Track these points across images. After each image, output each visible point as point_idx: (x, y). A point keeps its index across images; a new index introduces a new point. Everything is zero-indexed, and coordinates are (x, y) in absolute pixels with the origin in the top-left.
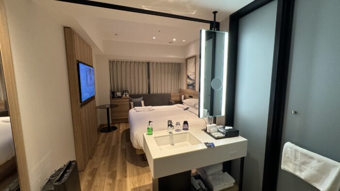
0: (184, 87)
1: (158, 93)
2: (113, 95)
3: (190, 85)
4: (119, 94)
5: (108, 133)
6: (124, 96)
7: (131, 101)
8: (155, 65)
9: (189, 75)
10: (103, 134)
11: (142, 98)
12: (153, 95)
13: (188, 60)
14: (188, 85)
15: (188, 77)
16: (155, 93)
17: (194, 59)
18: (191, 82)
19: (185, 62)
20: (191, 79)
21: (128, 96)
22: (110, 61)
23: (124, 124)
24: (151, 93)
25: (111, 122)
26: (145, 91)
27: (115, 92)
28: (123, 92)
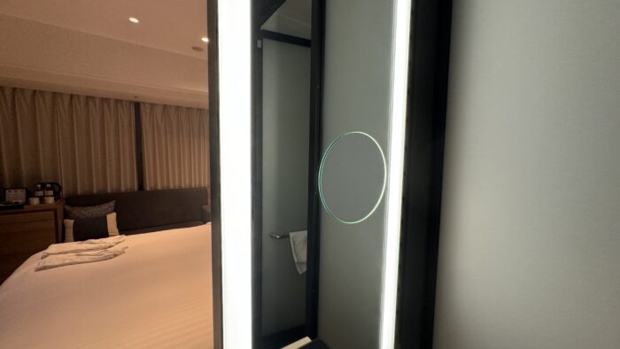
4: (15, 196)
6: (35, 201)
8: (159, 111)
11: (112, 204)
12: (156, 193)
21: (51, 200)
24: (148, 186)
26: (128, 183)
28: (34, 189)
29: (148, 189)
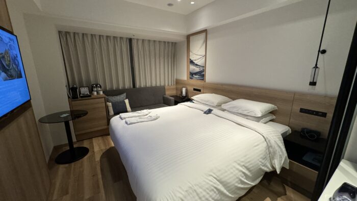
0: (184, 77)
1: (148, 86)
2: (74, 93)
3: (196, 74)
4: (85, 91)
5: (73, 164)
6: (95, 93)
7: (107, 101)
8: (140, 43)
9: (192, 59)
10: (62, 169)
11: (125, 94)
12: (141, 89)
13: (191, 38)
14: (192, 74)
15: (192, 62)
16: (142, 86)
17: (203, 35)
18: (197, 69)
19: (186, 40)
20: (197, 65)
21: (101, 93)
22: (60, 32)
23: (100, 138)
24: (138, 85)
25: (74, 139)
26: (128, 84)
27: (76, 88)
28: (93, 87)
29: (137, 87)
